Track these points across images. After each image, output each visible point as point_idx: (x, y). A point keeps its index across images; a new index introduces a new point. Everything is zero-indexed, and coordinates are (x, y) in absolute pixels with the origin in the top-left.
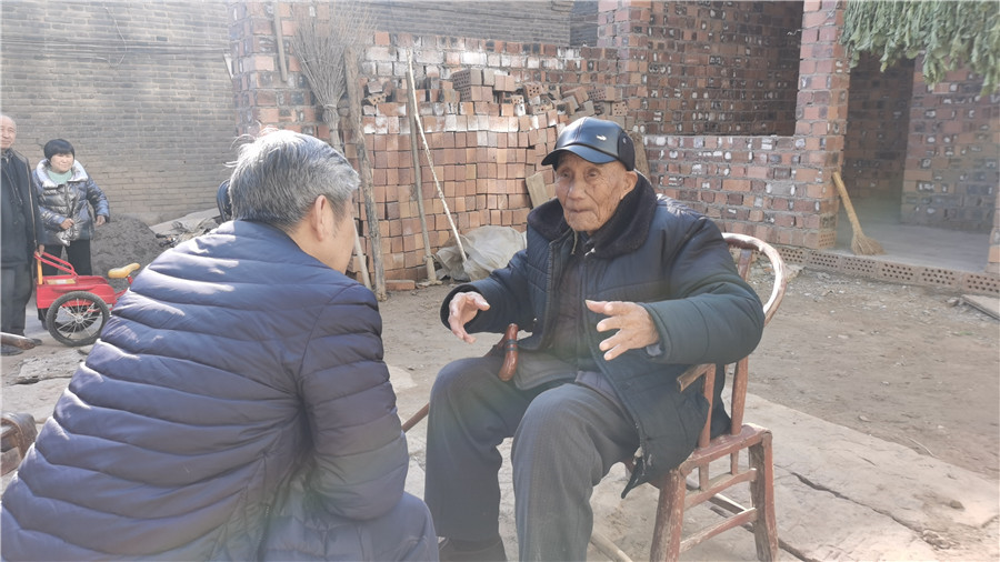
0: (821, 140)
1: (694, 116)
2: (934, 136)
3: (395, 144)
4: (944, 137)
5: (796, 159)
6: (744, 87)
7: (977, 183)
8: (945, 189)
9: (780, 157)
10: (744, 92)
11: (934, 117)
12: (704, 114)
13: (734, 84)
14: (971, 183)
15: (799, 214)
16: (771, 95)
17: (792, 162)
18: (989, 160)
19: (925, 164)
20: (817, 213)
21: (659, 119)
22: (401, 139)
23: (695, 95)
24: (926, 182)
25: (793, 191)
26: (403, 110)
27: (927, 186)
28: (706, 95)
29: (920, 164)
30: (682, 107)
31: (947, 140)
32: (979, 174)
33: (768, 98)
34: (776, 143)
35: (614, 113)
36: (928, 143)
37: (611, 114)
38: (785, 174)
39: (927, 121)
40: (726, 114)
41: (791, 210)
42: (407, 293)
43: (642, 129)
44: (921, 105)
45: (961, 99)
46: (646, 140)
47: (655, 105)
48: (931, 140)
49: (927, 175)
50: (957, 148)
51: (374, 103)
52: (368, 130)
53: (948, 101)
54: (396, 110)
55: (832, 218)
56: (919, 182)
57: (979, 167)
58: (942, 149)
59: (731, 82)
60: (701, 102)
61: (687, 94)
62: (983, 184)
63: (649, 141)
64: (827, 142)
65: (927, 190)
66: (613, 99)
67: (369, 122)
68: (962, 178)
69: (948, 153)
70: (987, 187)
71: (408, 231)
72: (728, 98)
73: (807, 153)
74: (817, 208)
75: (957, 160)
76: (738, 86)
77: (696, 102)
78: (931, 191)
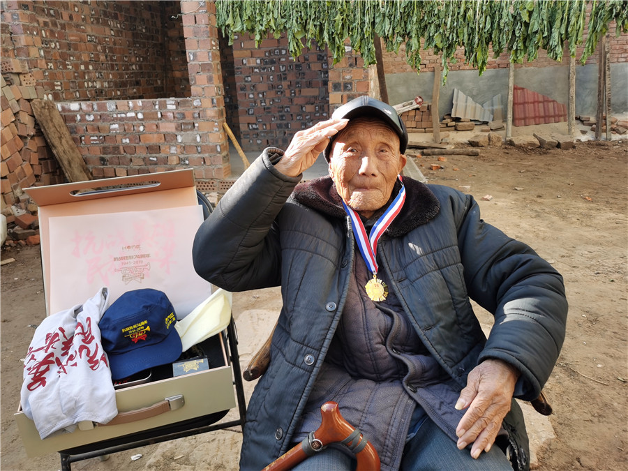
0: (212, 100)
1: (86, 84)
2: (253, 94)
4: (258, 94)
5: (196, 115)
6: (115, 60)
7: (281, 122)
8: (264, 127)
9: (183, 114)
10: (117, 65)
11: (250, 81)
12: (93, 82)
13: (108, 59)
14: (279, 122)
15: (206, 155)
16: (134, 67)
17: (194, 118)
18: (286, 107)
19: (250, 112)
20: (220, 153)
21: (59, 88)
23: (82, 67)
24: (254, 124)
25: (198, 139)
27: (254, 126)
28: (91, 67)
29: (247, 112)
30: (75, 77)
31: (261, 96)
32: (282, 116)
33: (133, 69)
34: (178, 104)
35: (24, 83)
36: (249, 98)
37: (21, 85)
38: (190, 127)
39: (246, 84)
40: (108, 82)
41: (199, 153)
43: (50, 96)
44: (241, 73)
45: (264, 69)
46: (59, 106)
47: (53, 77)
48: (251, 96)
49: (253, 119)
50: (267, 101)
53: (256, 70)
55: (227, 155)
56: (248, 124)
57: (281, 112)
58: (258, 101)
59: (106, 57)
60: (88, 73)
61: (76, 66)
62: (284, 122)
63: (63, 108)
64: (217, 101)
65: (254, 129)
66: (21, 71)
68: (273, 119)
69: (263, 104)
70: (288, 124)
72: (107, 70)
73: (204, 111)
74: (219, 150)
75: (268, 108)
76: (112, 60)
77: (84, 73)
78: (257, 129)
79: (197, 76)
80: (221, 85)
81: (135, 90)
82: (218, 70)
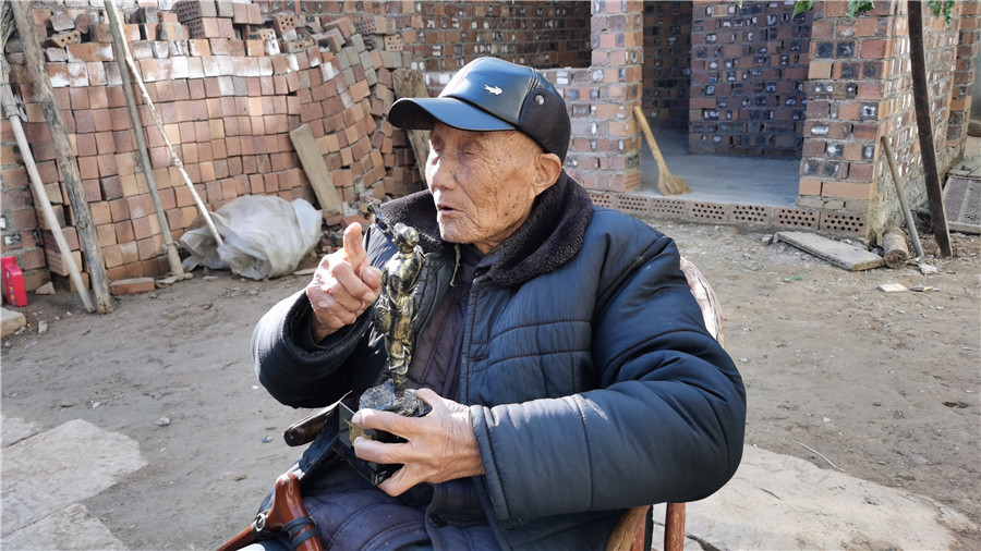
0: (620, 71)
1: (476, 48)
2: (717, 62)
3: (103, 99)
4: (725, 62)
5: (595, 94)
6: (524, 15)
7: (759, 108)
8: (729, 116)
9: (577, 92)
10: (525, 21)
11: (715, 42)
12: (486, 46)
13: (514, 12)
14: (754, 108)
15: (602, 155)
16: (551, 24)
17: (591, 98)
18: (770, 84)
19: (709, 92)
20: (622, 152)
21: (438, 54)
22: (110, 92)
23: (474, 25)
24: (709, 110)
25: (594, 130)
26: (108, 53)
27: (712, 114)
28: (486, 25)
29: (704, 91)
30: (462, 39)
31: (729, 65)
32: (760, 99)
33: (549, 27)
34: (572, 77)
35: (388, 47)
36: (710, 68)
37: (384, 49)
38: (584, 111)
39: (708, 46)
40: (509, 46)
41: (593, 150)
42: (145, 296)
43: (422, 65)
44: (702, 29)
45: (739, 22)
46: (427, 78)
47: (432, 38)
48: (713, 65)
49: (711, 102)
50: (739, 73)
51: (63, 45)
52: (58, 81)
53: (727, 24)
54: (98, 52)
55: (636, 156)
56: (704, 109)
57: (759, 91)
58: (724, 74)
59: (511, 10)
60: (481, 32)
61: (466, 24)
62: (764, 108)
63: (431, 80)
64: (627, 73)
65: (712, 118)
66: (385, 31)
67: (59, 71)
68: (744, 103)
69: (730, 79)
70: (769, 112)
71: (137, 213)
72: (509, 28)
73: (606, 87)
74: (621, 147)
75: (739, 85)
76: (518, 14)
77: (476, 33)
78: (717, 118)
79: (602, 36)
80: (639, 48)
81: (547, 57)
82: (636, 26)
